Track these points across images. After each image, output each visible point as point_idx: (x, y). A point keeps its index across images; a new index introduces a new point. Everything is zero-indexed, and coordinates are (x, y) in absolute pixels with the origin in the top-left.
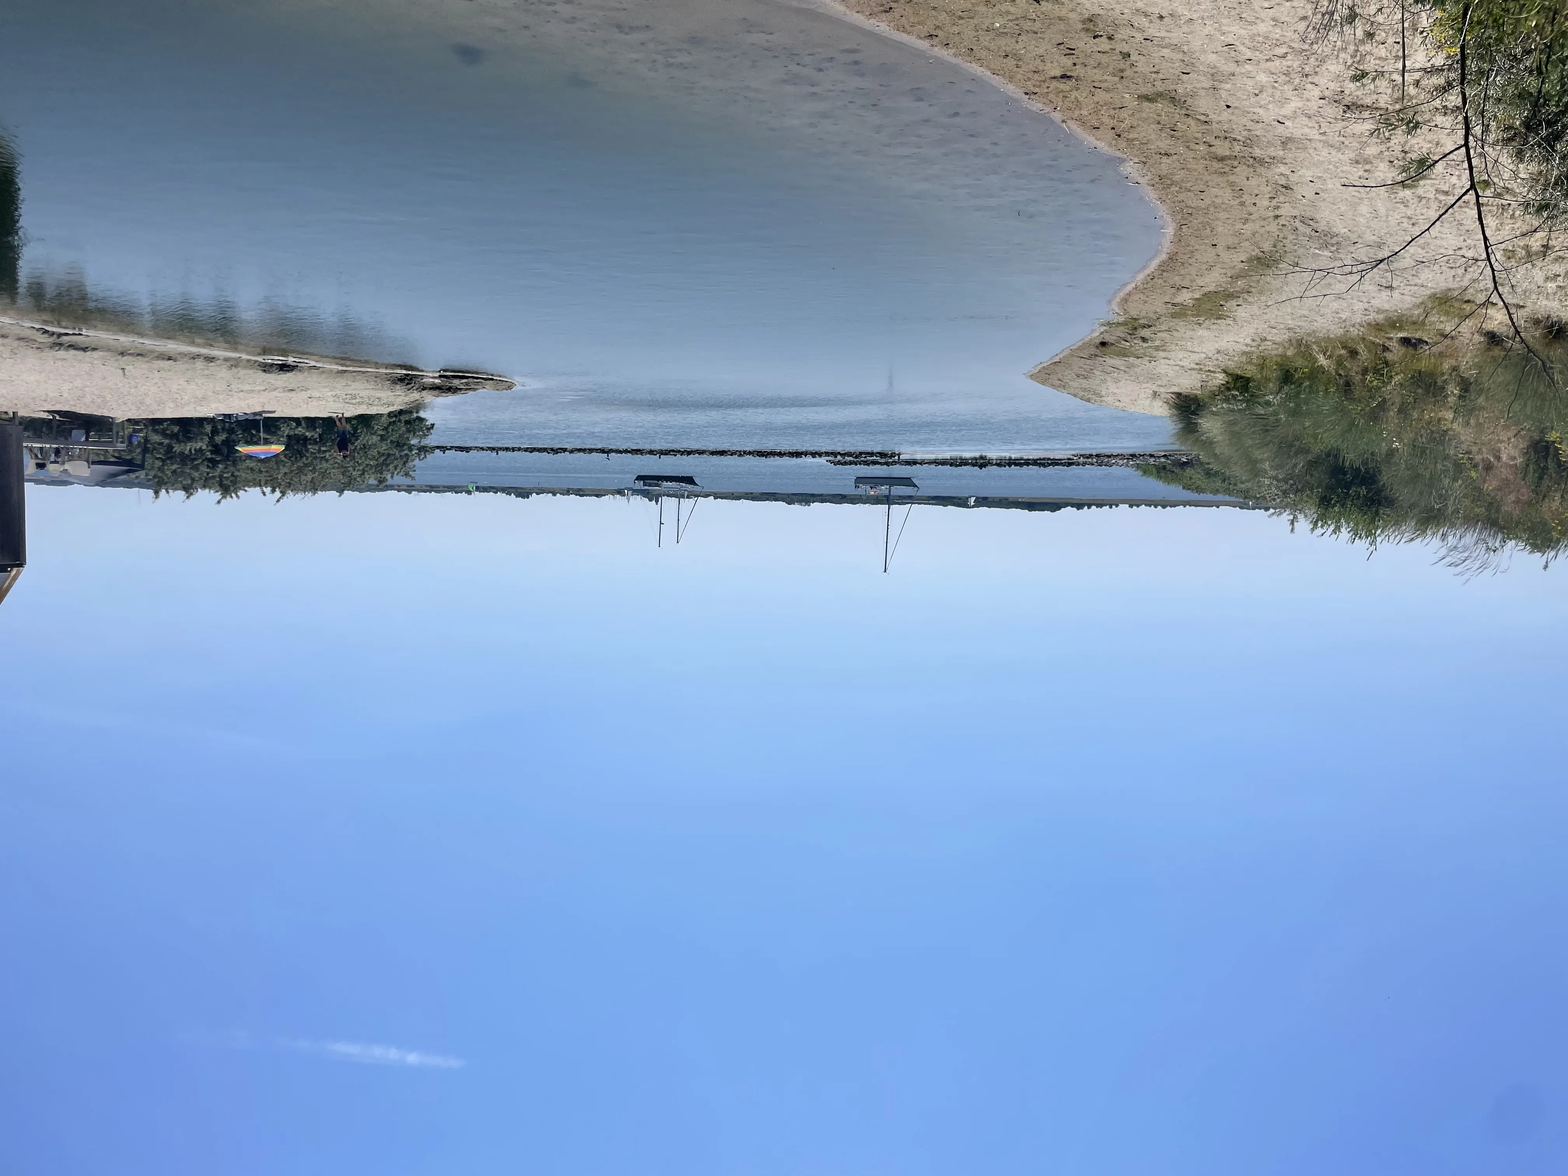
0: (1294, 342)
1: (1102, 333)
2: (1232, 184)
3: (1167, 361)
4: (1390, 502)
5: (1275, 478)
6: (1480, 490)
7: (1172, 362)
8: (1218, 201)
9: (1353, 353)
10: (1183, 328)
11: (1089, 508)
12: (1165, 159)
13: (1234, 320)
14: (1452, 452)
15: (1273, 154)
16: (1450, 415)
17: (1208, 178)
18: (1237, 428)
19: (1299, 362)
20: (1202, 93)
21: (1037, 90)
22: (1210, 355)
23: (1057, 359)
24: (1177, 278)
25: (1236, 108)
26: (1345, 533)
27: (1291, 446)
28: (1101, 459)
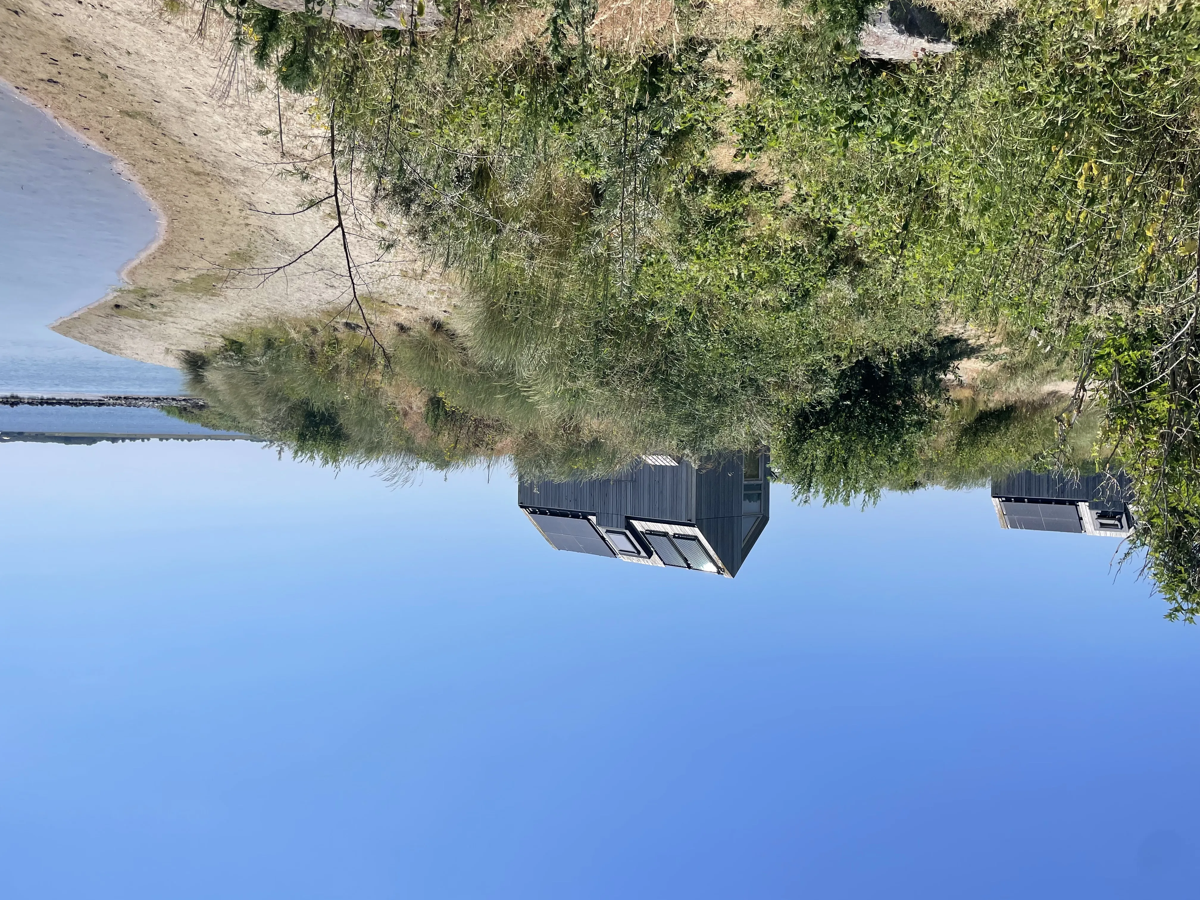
0: (272, 319)
1: (115, 297)
2: (209, 195)
3: (175, 325)
4: (347, 438)
5: (265, 419)
6: (401, 429)
7: (179, 326)
8: (200, 205)
9: (314, 331)
10: (185, 300)
11: (123, 441)
12: (150, 165)
13: (225, 298)
14: (383, 403)
15: (237, 178)
16: (379, 378)
17: (189, 186)
18: (234, 381)
19: (277, 334)
20: (174, 120)
21: (26, 87)
22: (210, 323)
23: (76, 315)
24: (175, 260)
25: (201, 137)
26: (318, 459)
27: (276, 395)
28: (129, 401)
